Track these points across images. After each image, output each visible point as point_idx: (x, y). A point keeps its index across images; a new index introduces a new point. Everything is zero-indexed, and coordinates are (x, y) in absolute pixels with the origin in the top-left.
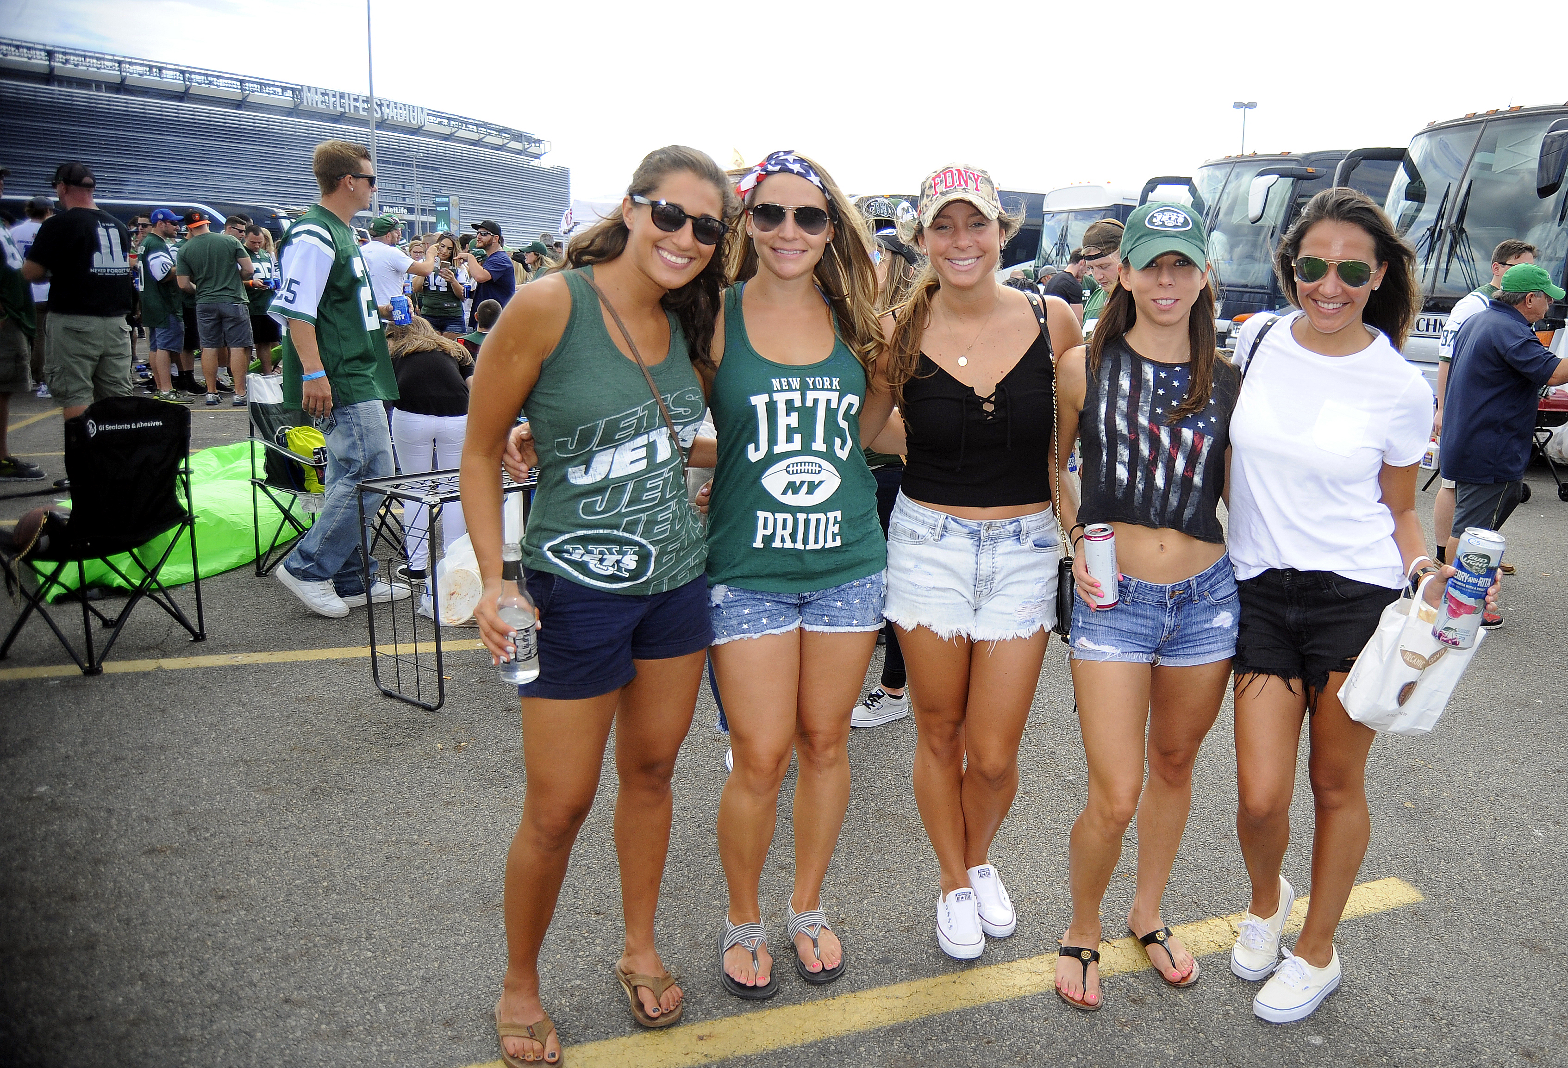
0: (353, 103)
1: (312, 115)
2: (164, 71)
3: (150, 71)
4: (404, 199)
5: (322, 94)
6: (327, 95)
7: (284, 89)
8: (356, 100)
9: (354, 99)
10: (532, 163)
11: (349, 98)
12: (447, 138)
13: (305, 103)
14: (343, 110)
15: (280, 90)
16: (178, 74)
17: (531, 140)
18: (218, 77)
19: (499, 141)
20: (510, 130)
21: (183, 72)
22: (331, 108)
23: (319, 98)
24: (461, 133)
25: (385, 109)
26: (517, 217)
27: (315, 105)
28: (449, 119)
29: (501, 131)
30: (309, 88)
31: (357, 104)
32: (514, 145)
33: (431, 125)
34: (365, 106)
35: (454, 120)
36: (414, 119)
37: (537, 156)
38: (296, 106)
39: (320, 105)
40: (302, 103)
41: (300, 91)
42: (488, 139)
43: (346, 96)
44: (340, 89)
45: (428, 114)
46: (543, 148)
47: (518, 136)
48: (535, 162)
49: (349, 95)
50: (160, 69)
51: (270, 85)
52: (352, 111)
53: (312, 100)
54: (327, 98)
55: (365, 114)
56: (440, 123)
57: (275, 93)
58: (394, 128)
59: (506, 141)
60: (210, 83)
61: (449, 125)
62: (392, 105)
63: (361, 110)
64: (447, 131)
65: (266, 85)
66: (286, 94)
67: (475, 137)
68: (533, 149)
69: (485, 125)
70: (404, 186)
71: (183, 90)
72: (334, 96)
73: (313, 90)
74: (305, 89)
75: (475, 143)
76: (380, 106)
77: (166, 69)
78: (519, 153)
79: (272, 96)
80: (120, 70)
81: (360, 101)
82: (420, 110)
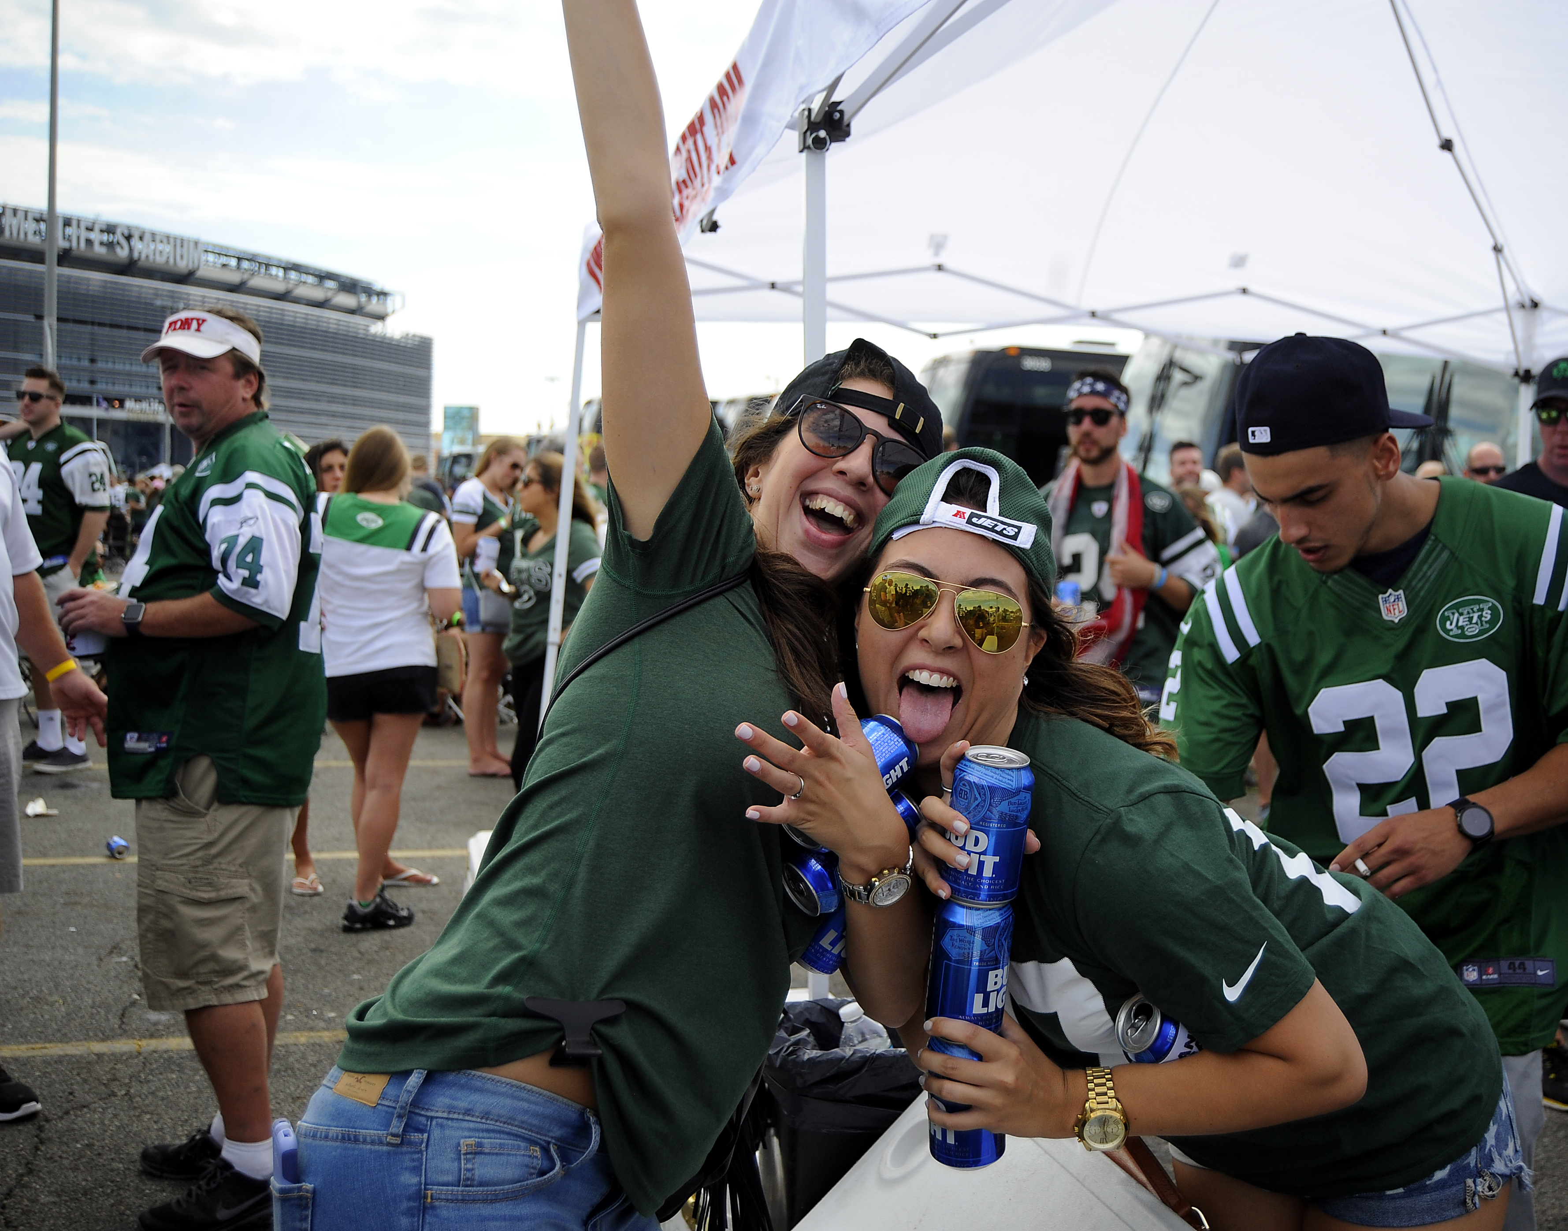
0: (84, 234)
1: (17, 253)
5: (37, 220)
6: (44, 221)
8: (90, 229)
9: (87, 229)
10: (373, 330)
11: (79, 226)
12: (233, 288)
13: (8, 235)
14: (66, 245)
17: (369, 291)
19: (318, 294)
20: (337, 275)
22: (49, 241)
23: (30, 225)
24: (258, 282)
25: (135, 242)
26: (343, 416)
27: (22, 236)
28: (239, 258)
29: (323, 277)
30: (15, 211)
31: (92, 236)
32: (347, 300)
33: (209, 267)
34: (105, 237)
35: (247, 260)
36: (182, 257)
37: (381, 317)
39: (31, 238)
42: (301, 291)
43: (74, 223)
45: (206, 252)
46: (388, 305)
47: (350, 286)
48: (376, 328)
49: (79, 221)
52: (82, 247)
53: (19, 229)
54: (42, 226)
55: (103, 250)
56: (224, 265)
58: (150, 273)
59: (330, 294)
61: (239, 268)
62: (147, 237)
63: (97, 243)
64: (235, 278)
67: (280, 287)
68: (374, 305)
69: (296, 268)
73: (20, 215)
74: (9, 213)
75: (279, 297)
76: (128, 238)
78: (352, 312)
81: (97, 228)
82: (192, 245)
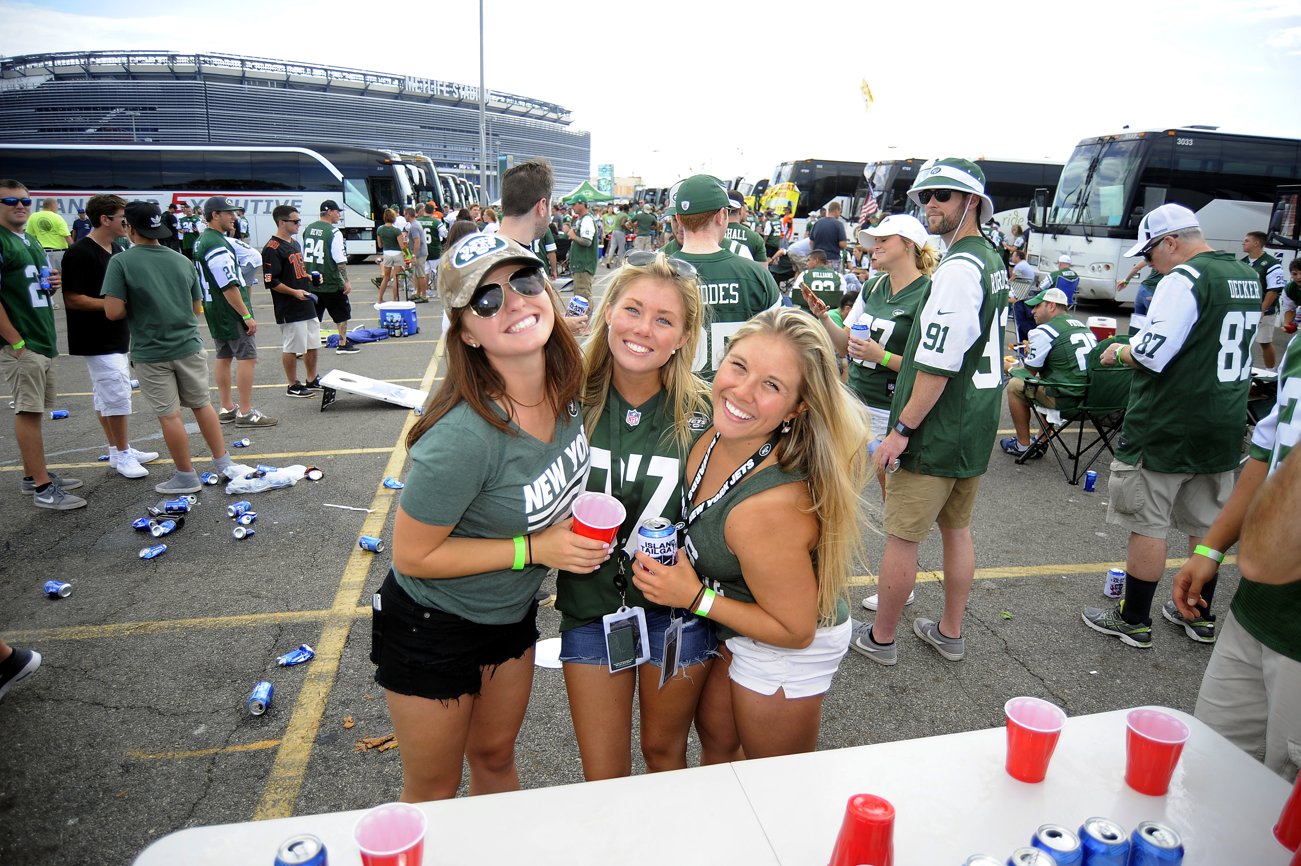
0: (439, 88)
1: (411, 97)
2: (314, 70)
3: (305, 71)
4: (474, 158)
5: (419, 82)
6: (422, 82)
7: (393, 79)
8: (442, 86)
9: (440, 85)
10: (564, 129)
11: (437, 85)
12: (504, 111)
13: (407, 89)
14: (432, 93)
15: (390, 80)
16: (323, 71)
17: (562, 111)
18: (349, 73)
19: (540, 113)
20: (549, 104)
21: (326, 70)
22: (424, 92)
23: (416, 85)
24: (514, 108)
25: (461, 91)
27: (413, 90)
28: (505, 97)
29: (543, 105)
30: (410, 78)
31: (442, 88)
32: (551, 115)
33: (493, 102)
34: (448, 89)
35: (510, 98)
37: (568, 124)
38: (401, 92)
39: (417, 90)
40: (405, 89)
41: (404, 80)
42: (533, 112)
43: (435, 83)
44: (431, 78)
45: (492, 94)
46: (571, 118)
47: (554, 109)
48: (567, 129)
49: (437, 82)
50: (312, 68)
51: (383, 77)
52: (439, 93)
53: (412, 87)
54: (421, 84)
55: (448, 95)
56: (499, 101)
57: (387, 82)
58: (467, 105)
59: (546, 113)
60: (344, 77)
61: (505, 102)
62: (466, 88)
63: (445, 92)
64: (504, 106)
65: (381, 77)
66: (394, 83)
67: (524, 110)
68: (565, 118)
69: (531, 101)
70: (474, 149)
71: (326, 83)
72: (427, 83)
73: (412, 79)
74: (407, 79)
75: (523, 115)
76: (458, 89)
77: (316, 68)
78: (555, 121)
79: (385, 85)
80: (286, 71)
81: (444, 86)
82: (486, 91)
